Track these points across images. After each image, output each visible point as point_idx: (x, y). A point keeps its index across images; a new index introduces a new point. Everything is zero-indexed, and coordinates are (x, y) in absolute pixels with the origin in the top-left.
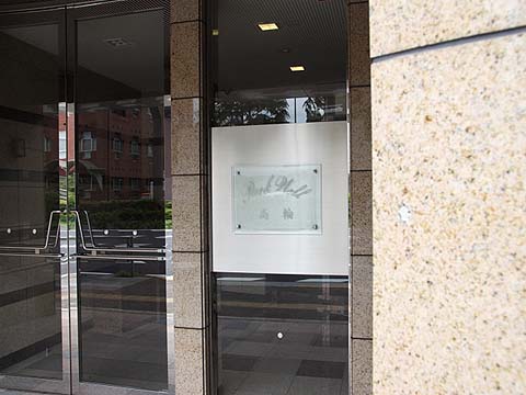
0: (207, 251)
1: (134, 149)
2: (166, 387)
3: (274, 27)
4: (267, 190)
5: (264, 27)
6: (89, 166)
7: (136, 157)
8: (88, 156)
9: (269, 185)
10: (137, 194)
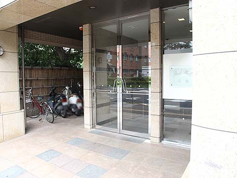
0: (161, 92)
1: (131, 59)
2: (148, 133)
3: (183, 19)
4: (181, 74)
5: (180, 20)
6: (110, 64)
7: (132, 61)
8: (109, 61)
9: (181, 72)
10: (132, 75)
